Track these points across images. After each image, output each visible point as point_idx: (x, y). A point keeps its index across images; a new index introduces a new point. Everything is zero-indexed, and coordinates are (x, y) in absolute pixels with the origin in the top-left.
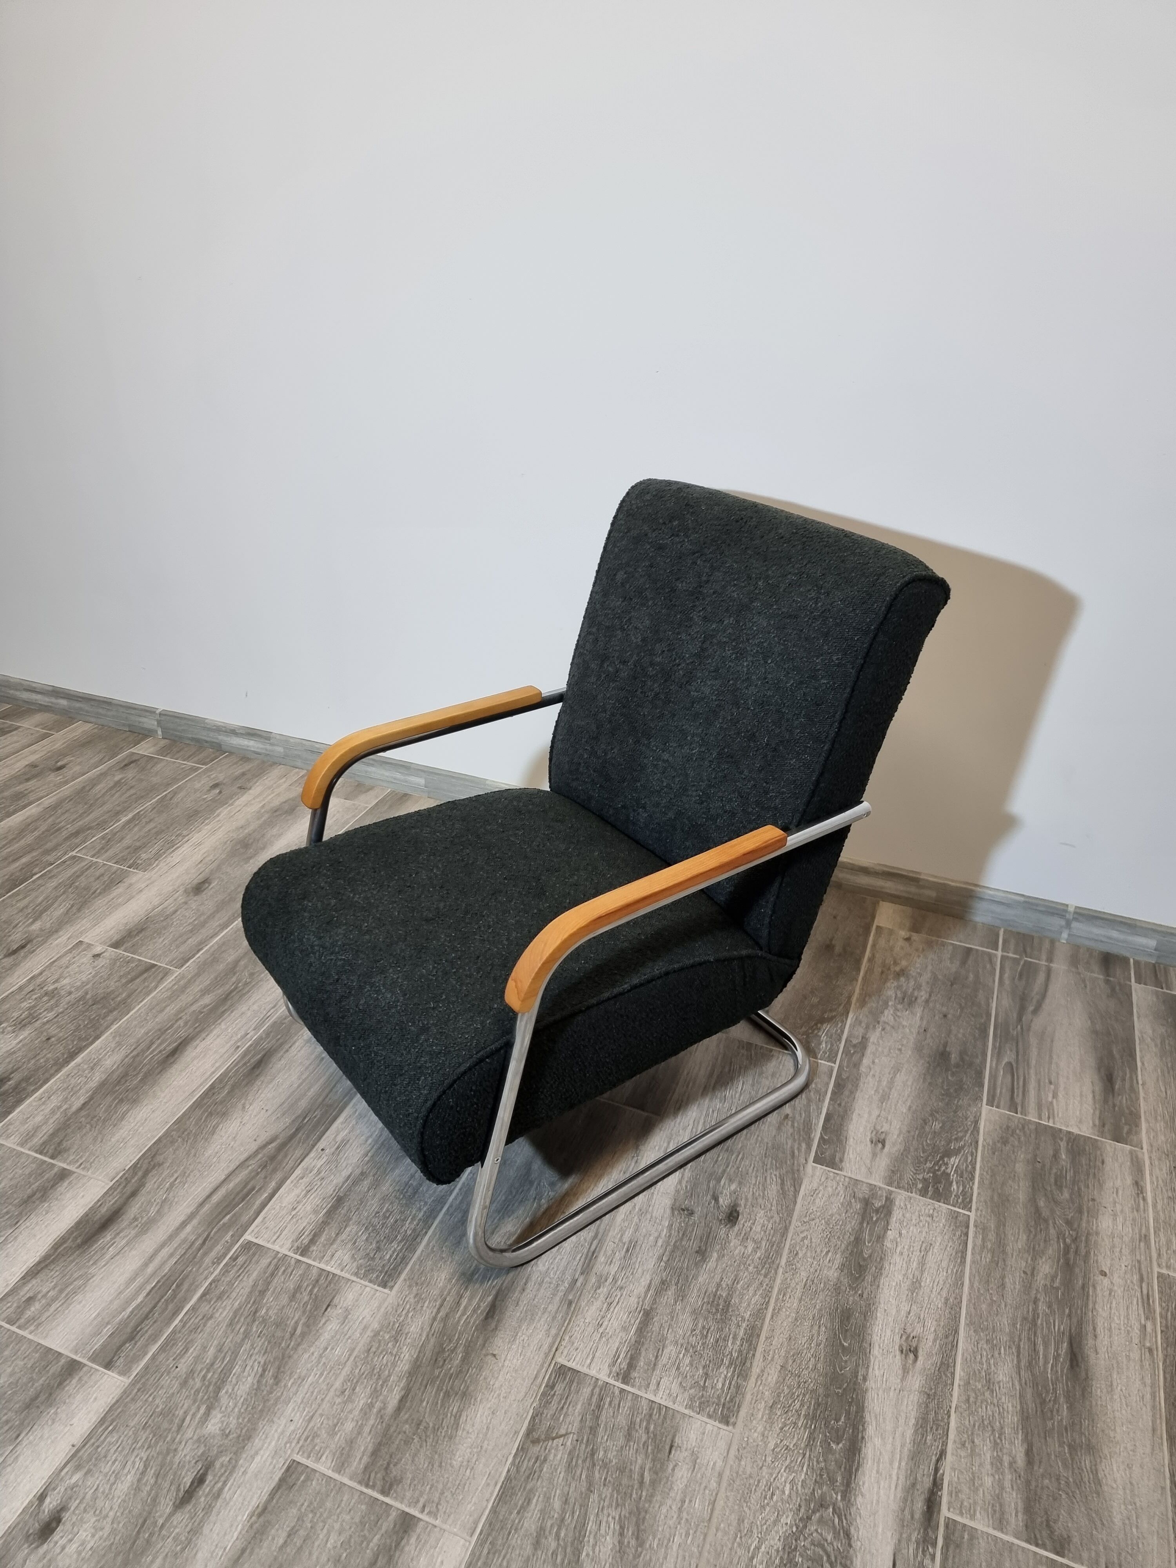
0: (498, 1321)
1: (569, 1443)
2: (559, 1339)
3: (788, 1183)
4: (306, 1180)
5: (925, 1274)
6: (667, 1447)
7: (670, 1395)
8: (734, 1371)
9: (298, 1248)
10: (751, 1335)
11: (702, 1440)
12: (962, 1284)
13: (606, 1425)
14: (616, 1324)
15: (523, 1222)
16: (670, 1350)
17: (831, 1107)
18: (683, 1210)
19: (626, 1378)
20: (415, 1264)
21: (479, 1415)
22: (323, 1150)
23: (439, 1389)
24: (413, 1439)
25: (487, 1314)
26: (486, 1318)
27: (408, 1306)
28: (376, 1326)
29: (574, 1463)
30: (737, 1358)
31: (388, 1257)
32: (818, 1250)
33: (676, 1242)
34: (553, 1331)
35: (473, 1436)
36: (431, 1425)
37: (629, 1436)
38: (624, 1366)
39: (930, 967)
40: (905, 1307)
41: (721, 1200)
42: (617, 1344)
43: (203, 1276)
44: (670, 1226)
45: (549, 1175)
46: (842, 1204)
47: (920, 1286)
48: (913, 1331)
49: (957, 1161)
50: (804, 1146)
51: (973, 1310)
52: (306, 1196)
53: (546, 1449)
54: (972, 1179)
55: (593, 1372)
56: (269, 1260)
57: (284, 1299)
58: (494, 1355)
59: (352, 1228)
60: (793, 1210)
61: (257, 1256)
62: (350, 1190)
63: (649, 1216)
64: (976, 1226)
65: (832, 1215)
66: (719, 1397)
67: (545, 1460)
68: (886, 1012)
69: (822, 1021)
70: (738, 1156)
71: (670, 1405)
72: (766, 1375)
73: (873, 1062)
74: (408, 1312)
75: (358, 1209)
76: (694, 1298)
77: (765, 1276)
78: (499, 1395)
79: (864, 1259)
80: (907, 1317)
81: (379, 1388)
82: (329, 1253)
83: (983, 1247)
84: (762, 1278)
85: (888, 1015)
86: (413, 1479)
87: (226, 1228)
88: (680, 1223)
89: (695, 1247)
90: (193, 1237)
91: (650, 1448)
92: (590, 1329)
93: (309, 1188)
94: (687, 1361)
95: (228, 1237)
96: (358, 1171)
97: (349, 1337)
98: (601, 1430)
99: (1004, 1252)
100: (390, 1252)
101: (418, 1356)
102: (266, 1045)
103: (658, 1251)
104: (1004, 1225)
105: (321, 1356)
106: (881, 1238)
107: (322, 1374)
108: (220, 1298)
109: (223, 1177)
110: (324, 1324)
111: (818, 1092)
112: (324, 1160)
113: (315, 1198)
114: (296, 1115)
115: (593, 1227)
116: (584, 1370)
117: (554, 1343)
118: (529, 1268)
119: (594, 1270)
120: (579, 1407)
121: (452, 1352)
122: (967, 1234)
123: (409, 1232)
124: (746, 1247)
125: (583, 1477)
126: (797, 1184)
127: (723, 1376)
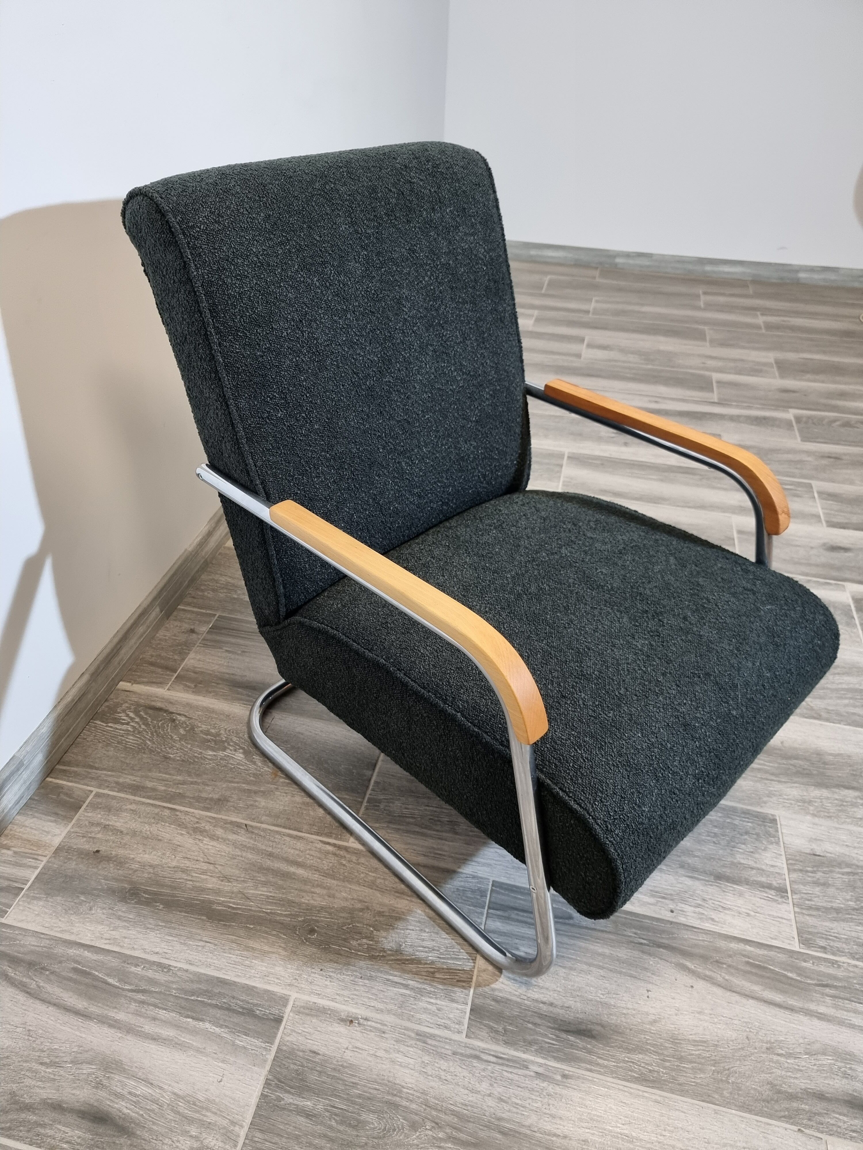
4: (713, 915)
9: (782, 897)
20: (744, 804)
21: (826, 743)
22: (672, 911)
23: (825, 768)
27: (781, 800)
28: (808, 818)
31: (750, 824)
35: (840, 744)
36: (850, 767)
43: (856, 970)
52: (729, 909)
53: (820, 710)
56: (808, 918)
57: (831, 891)
58: (782, 743)
59: (740, 858)
61: (810, 930)
62: (705, 872)
67: (826, 709)
74: (784, 799)
75: (719, 859)
78: (806, 734)
81: (849, 804)
82: (772, 869)
87: (801, 971)
90: (828, 999)
93: (720, 909)
95: (808, 965)
96: (681, 871)
97: (829, 832)
100: (745, 823)
101: (812, 785)
102: (549, 1038)
105: (855, 847)
109: (751, 1001)
110: (831, 853)
112: (683, 906)
114: (641, 955)
121: (795, 765)
123: (720, 815)
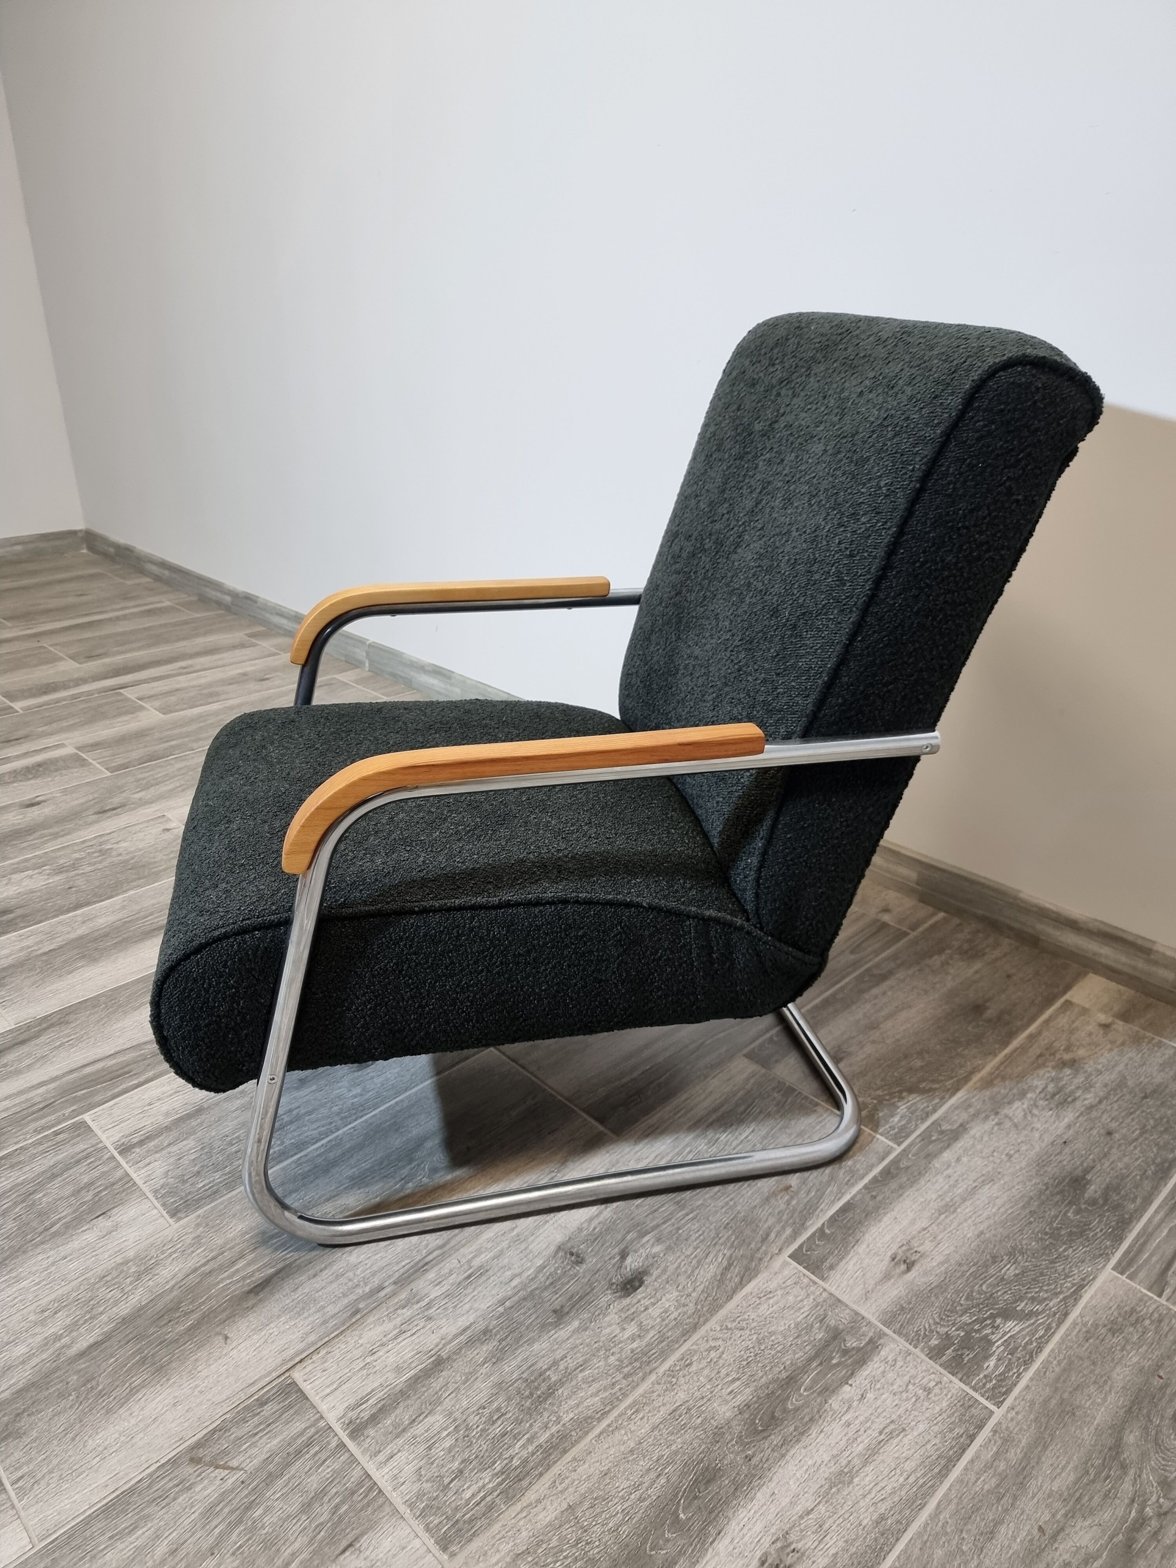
0: (260, 1300)
1: (230, 1481)
2: (312, 1349)
3: (736, 1270)
5: (869, 1469)
6: (344, 1543)
7: (395, 1477)
8: (500, 1484)
9: (123, 1144)
10: (555, 1447)
11: (394, 1556)
12: (922, 1506)
13: (290, 1479)
14: (391, 1360)
15: (370, 1199)
16: (437, 1420)
17: (858, 1197)
18: (572, 1254)
19: (357, 1430)
20: (221, 1203)
21: (157, 1400)
23: (139, 1351)
24: (70, 1395)
25: (255, 1287)
26: (250, 1292)
27: (179, 1246)
28: (131, 1254)
29: (218, 1509)
30: (516, 1468)
31: (201, 1185)
32: (723, 1372)
33: (536, 1289)
34: (312, 1338)
35: (133, 1421)
36: (100, 1388)
37: (307, 1507)
38: (366, 1415)
39: (1121, 1067)
40: (807, 1502)
41: (629, 1260)
42: (376, 1384)
43: (16, 1140)
44: (542, 1268)
45: (440, 1158)
46: (797, 1325)
47: (851, 1482)
48: (798, 1541)
49: (1017, 1329)
50: (789, 1231)
51: (917, 1551)
53: (199, 1475)
54: (1027, 1362)
55: (323, 1407)
56: (86, 1147)
57: (68, 1190)
58: (226, 1338)
59: (189, 1143)
60: (721, 1307)
61: (79, 1139)
63: (523, 1246)
64: (995, 1432)
65: (772, 1334)
66: (457, 1509)
67: (189, 1488)
68: (1017, 1104)
69: (911, 1091)
70: (687, 1215)
71: (387, 1488)
72: (540, 1507)
73: (958, 1160)
74: (175, 1252)
76: (511, 1367)
77: (626, 1377)
78: (196, 1387)
79: (785, 1410)
80: (801, 1517)
81: (81, 1322)
82: (147, 1160)
83: (988, 1466)
84: (619, 1377)
85: (1017, 1110)
86: (35, 1440)
87: (76, 1100)
88: (557, 1269)
89: (556, 1305)
90: (39, 1099)
91: (322, 1533)
92: (357, 1353)
94: (447, 1444)
95: (67, 1112)
97: (96, 1256)
98: (280, 1482)
99: (1022, 1485)
100: (206, 1181)
101: (147, 1304)
103: (508, 1290)
104: (1045, 1447)
105: (54, 1263)
106: (828, 1391)
107: (38, 1283)
108: (12, 1166)
109: (112, 1052)
110: (84, 1231)
111: (852, 1172)
113: (177, 1100)
115: (446, 1234)
116: (315, 1398)
117: (304, 1351)
118: (339, 1252)
119: (413, 1285)
120: (275, 1442)
121: (186, 1314)
122: (972, 1438)
124: (624, 1329)
125: (217, 1531)
126: (748, 1274)
127: (480, 1484)
